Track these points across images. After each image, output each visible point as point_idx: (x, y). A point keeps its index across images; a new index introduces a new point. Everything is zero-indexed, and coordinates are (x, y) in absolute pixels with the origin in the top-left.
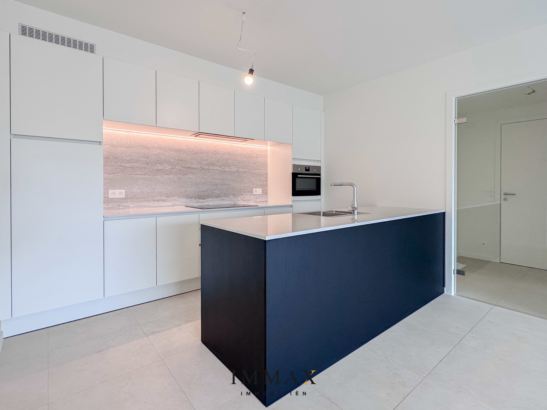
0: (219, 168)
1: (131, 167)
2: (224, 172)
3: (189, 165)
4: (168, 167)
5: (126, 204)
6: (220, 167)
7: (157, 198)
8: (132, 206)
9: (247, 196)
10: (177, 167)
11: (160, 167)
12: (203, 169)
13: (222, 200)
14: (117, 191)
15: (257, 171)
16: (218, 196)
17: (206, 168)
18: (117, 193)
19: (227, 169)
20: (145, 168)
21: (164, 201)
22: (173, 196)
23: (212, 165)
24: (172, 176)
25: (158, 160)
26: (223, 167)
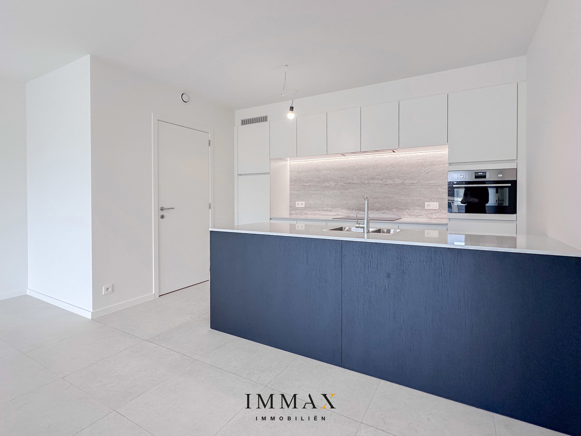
0: (380, 182)
1: (309, 186)
2: (386, 185)
3: (350, 181)
4: (333, 184)
5: (306, 212)
6: (381, 180)
7: (325, 209)
8: (309, 213)
9: (416, 211)
10: (341, 184)
11: (328, 185)
12: (364, 183)
13: (384, 213)
14: (300, 203)
16: (378, 209)
17: (366, 182)
19: (389, 182)
20: (317, 186)
21: (330, 211)
22: (336, 208)
23: (373, 179)
24: (336, 191)
25: (326, 179)
26: (384, 180)
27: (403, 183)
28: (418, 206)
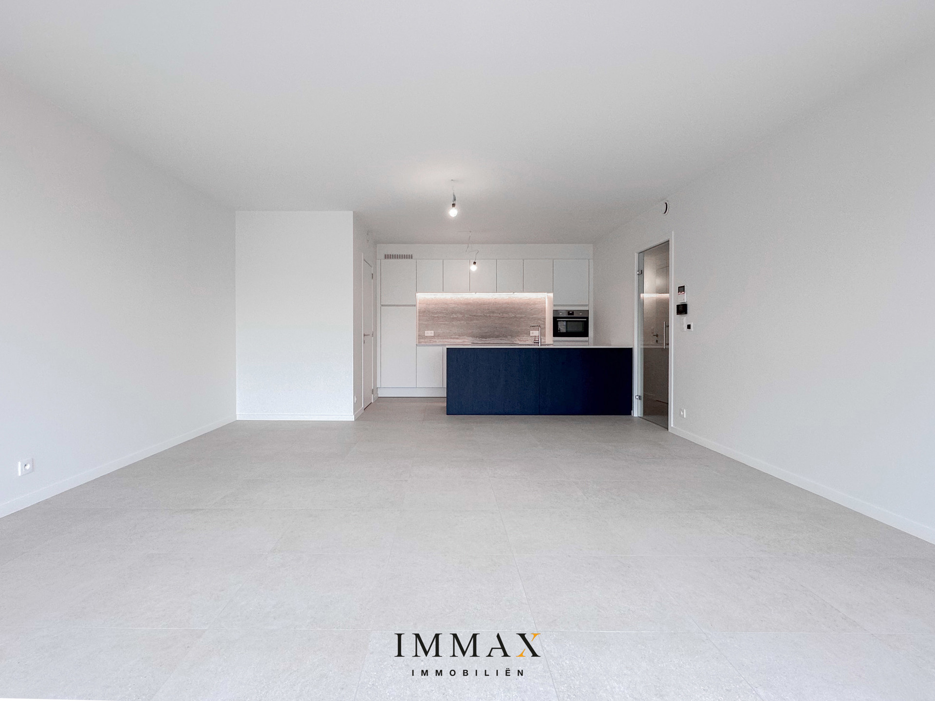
0: (498, 315)
1: (437, 317)
2: (503, 317)
3: (474, 314)
4: (460, 316)
5: (434, 340)
6: (500, 314)
7: (453, 337)
8: (437, 341)
9: (524, 337)
10: (466, 316)
11: (455, 316)
12: (486, 316)
13: (501, 340)
14: (429, 332)
15: (535, 316)
16: (497, 337)
17: (488, 315)
18: (429, 333)
19: (505, 315)
20: (445, 317)
21: (457, 338)
22: (463, 336)
23: (493, 312)
24: (462, 322)
25: (454, 312)
26: (501, 314)
27: (515, 317)
28: (526, 334)
